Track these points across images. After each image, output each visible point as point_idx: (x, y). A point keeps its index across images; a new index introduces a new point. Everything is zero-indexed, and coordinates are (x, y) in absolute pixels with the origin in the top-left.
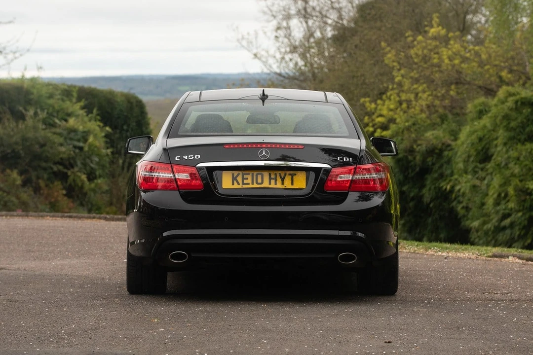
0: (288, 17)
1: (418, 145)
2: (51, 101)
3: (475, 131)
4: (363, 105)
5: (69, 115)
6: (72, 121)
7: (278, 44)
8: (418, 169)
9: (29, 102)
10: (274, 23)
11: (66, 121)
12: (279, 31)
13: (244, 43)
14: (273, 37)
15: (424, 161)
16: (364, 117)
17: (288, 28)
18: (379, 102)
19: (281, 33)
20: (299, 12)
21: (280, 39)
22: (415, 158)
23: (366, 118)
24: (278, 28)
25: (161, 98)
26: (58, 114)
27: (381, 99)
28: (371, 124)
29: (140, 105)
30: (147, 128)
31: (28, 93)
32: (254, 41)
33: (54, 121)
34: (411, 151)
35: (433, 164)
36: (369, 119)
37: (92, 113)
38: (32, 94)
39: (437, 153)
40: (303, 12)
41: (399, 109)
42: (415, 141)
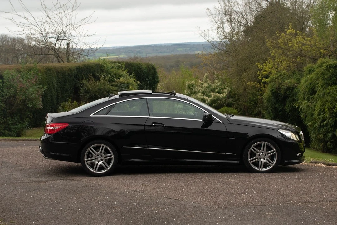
0: (223, 23)
1: (282, 86)
2: (113, 70)
3: (308, 80)
4: (257, 66)
5: (121, 76)
6: (122, 79)
7: (218, 35)
8: (282, 97)
9: (102, 71)
10: (217, 25)
11: (119, 79)
12: (219, 29)
13: (203, 35)
14: (216, 32)
15: (285, 93)
16: (258, 71)
17: (223, 28)
18: (264, 64)
19: (220, 30)
20: (227, 20)
21: (220, 33)
22: (281, 92)
23: (258, 72)
24: (218, 28)
25: (170, 54)
26: (115, 76)
27: (265, 63)
28: (260, 75)
29: (154, 69)
30: (157, 79)
31: (102, 66)
32: (207, 34)
33: (114, 79)
34: (279, 88)
35: (289, 94)
36: (259, 72)
37: (132, 75)
38: (104, 67)
39: (291, 89)
40: (229, 20)
41: (274, 68)
42: (281, 84)
